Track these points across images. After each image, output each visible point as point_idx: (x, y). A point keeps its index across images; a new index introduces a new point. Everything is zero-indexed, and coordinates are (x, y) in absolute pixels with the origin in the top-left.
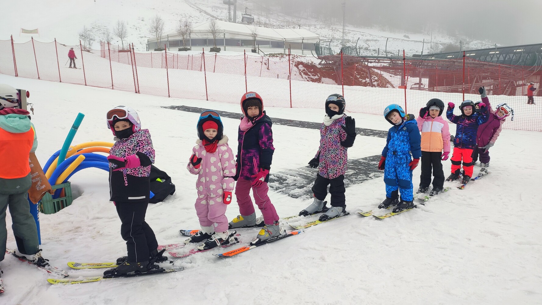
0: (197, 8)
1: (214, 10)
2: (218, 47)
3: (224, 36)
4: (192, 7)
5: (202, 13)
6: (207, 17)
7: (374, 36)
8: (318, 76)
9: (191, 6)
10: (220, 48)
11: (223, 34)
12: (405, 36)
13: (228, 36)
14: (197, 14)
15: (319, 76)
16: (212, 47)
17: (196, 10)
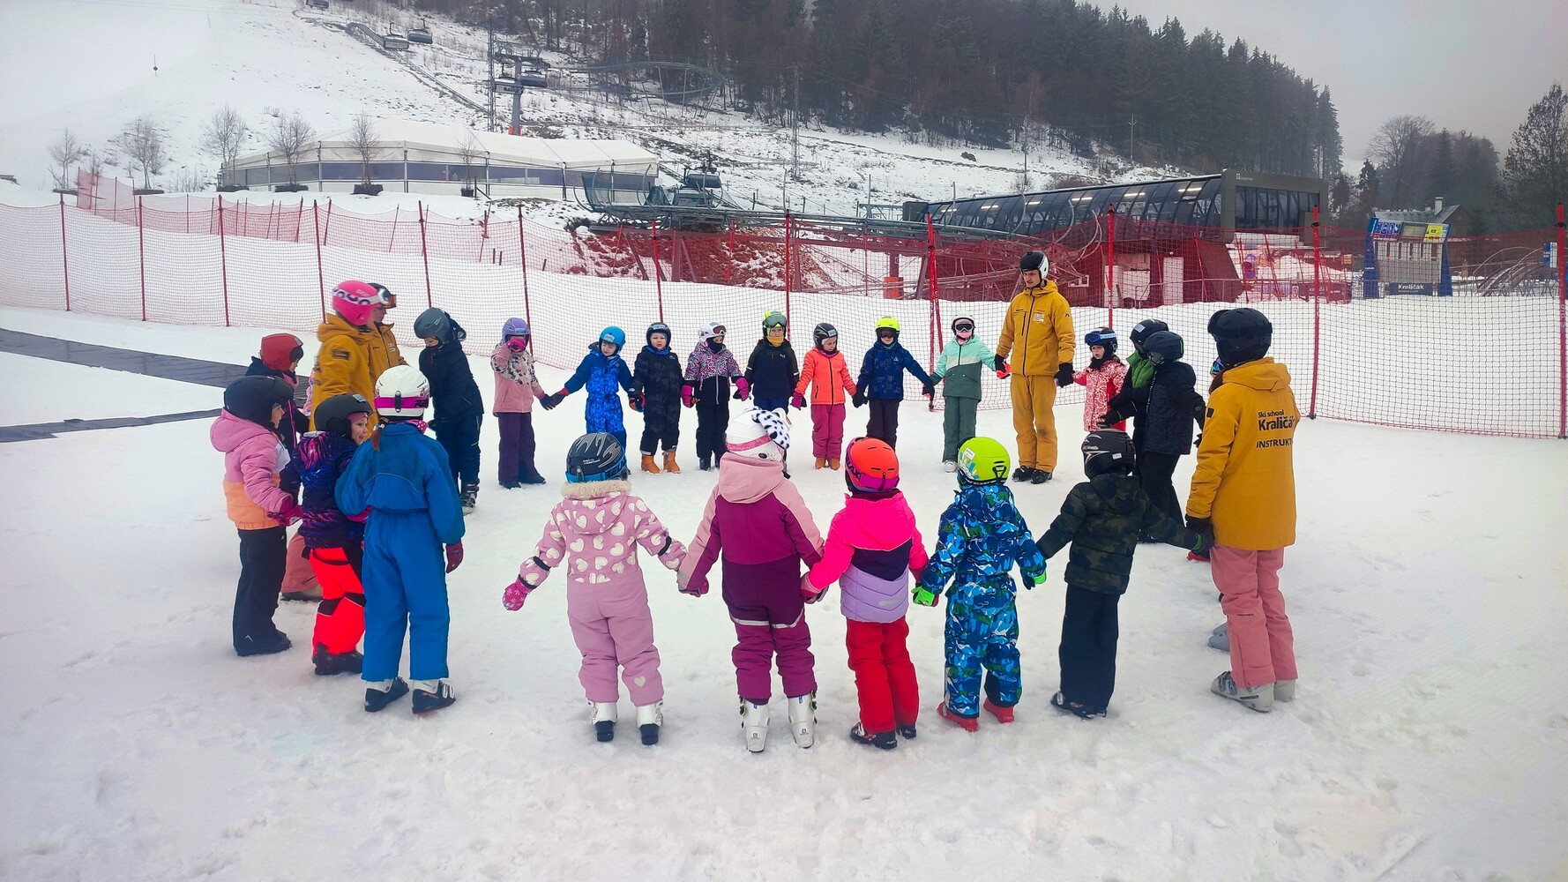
0: (435, 86)
1: (481, 91)
2: (375, 184)
3: (405, 156)
4: (425, 84)
5: (445, 98)
6: (454, 108)
7: (885, 155)
8: (628, 254)
9: (421, 81)
10: (381, 186)
11: (402, 151)
12: (965, 155)
13: (414, 157)
14: (434, 98)
15: (631, 252)
16: (360, 184)
17: (432, 90)
